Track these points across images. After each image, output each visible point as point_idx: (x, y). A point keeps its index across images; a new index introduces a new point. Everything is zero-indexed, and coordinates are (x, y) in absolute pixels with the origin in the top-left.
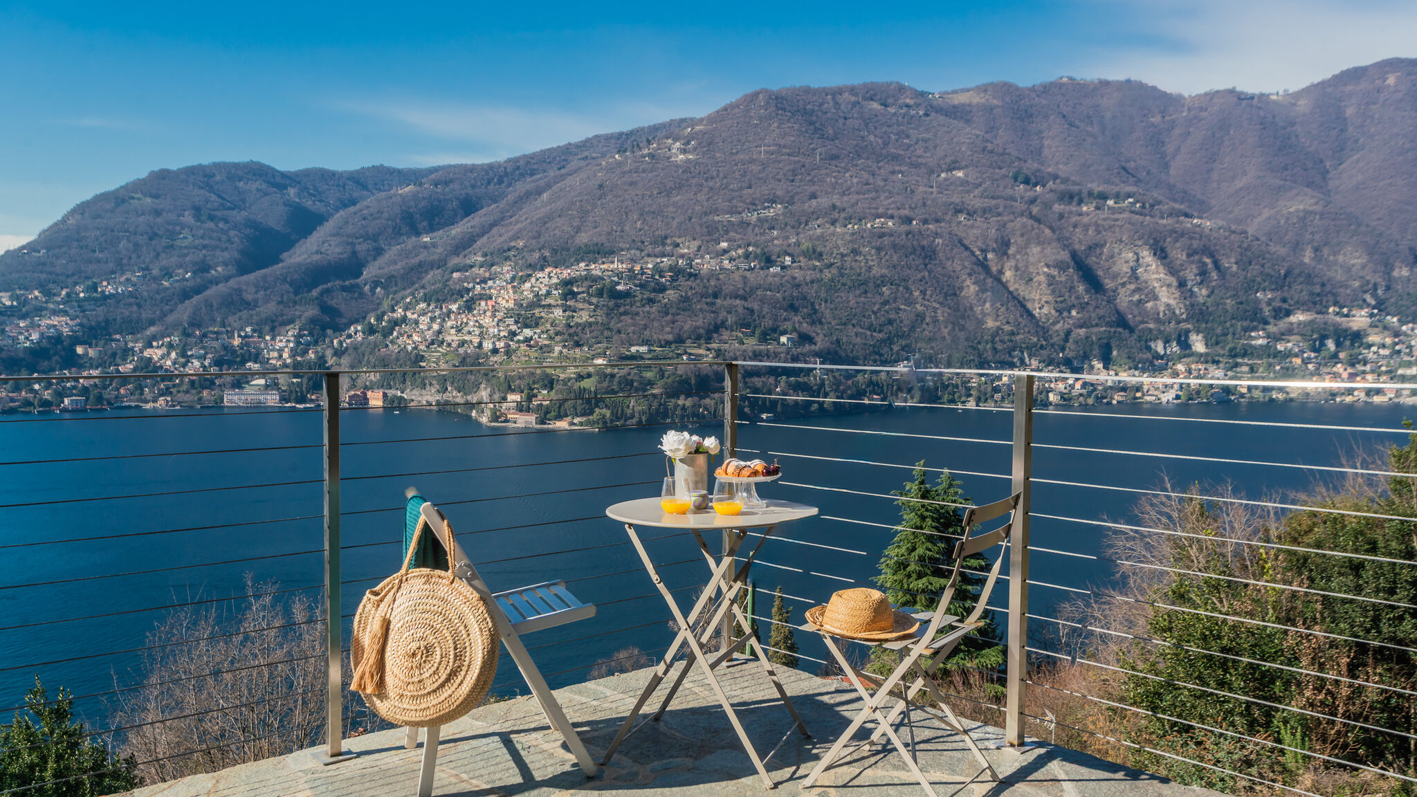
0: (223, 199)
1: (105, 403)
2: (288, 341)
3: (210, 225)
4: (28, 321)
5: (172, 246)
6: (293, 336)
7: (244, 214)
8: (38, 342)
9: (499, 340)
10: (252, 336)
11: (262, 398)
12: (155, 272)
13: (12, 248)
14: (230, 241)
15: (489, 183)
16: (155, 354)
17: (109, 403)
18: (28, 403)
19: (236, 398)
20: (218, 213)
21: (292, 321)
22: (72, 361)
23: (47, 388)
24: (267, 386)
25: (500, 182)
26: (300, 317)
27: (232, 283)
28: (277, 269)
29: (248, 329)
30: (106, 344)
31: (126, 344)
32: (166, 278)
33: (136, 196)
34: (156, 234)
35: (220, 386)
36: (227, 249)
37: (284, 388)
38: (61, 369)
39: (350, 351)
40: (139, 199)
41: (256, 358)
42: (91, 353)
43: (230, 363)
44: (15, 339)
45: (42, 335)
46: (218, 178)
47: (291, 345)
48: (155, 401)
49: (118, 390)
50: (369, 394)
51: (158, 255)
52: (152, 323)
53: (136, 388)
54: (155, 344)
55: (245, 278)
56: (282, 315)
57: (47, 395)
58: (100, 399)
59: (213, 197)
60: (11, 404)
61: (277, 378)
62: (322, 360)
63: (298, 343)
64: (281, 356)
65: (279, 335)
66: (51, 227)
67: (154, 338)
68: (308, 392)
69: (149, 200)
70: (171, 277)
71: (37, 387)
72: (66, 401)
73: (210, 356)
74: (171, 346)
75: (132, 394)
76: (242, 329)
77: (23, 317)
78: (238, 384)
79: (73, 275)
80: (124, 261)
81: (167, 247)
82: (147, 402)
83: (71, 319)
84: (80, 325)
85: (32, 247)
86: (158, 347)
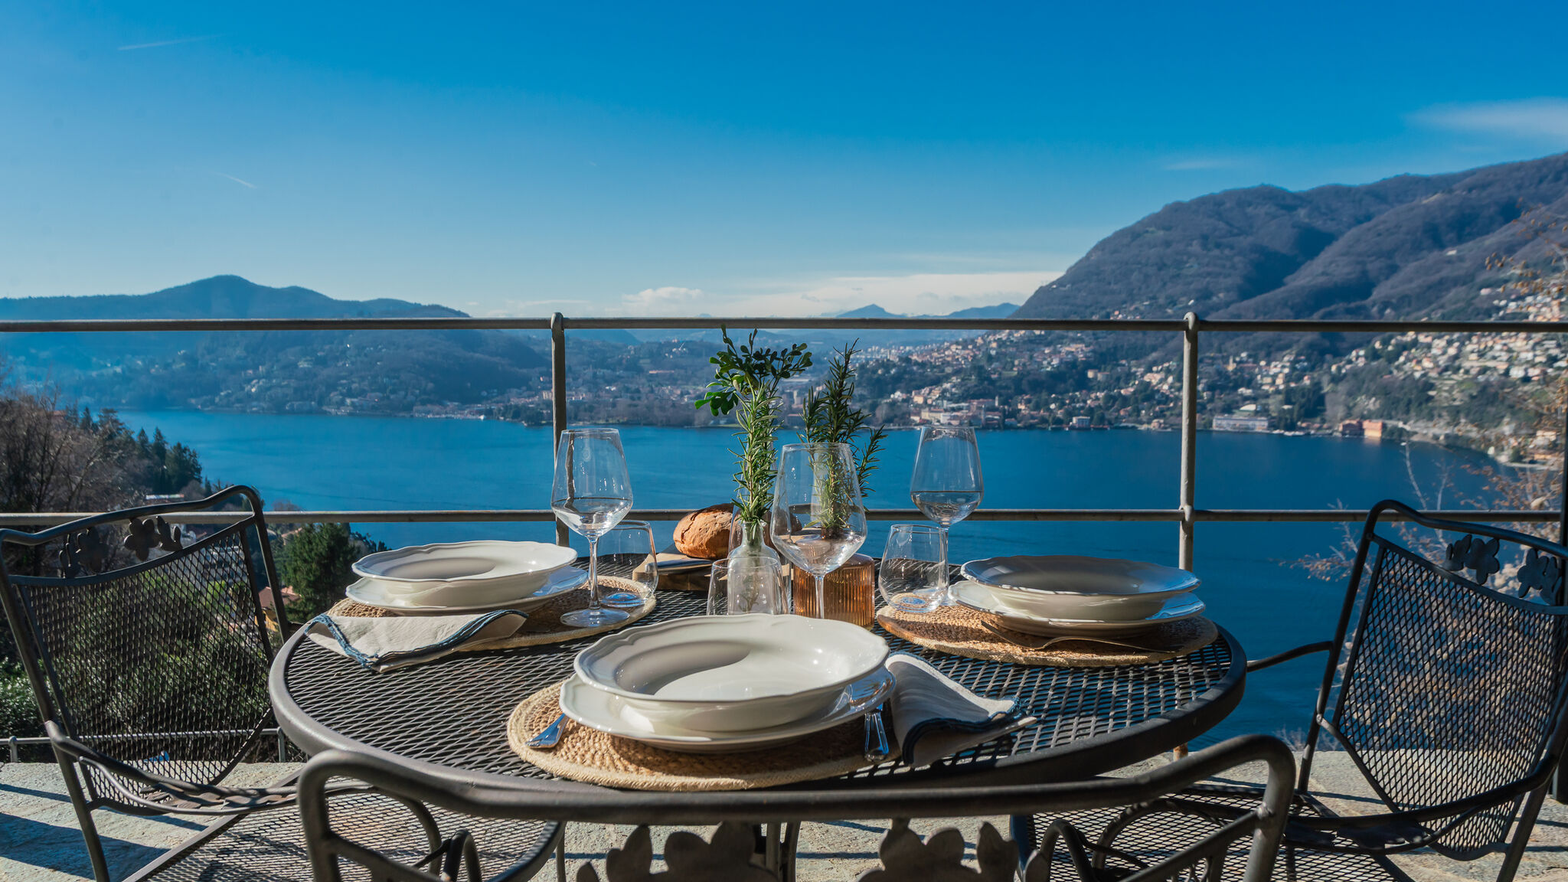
0: (1231, 225)
1: (1106, 422)
2: (1283, 367)
3: (1216, 252)
4: (1052, 348)
5: (1178, 275)
6: (1289, 361)
7: (1250, 239)
8: (1058, 367)
9: (1534, 366)
10: (1247, 362)
11: (1250, 423)
12: (1161, 301)
13: (1044, 284)
14: (1233, 267)
15: (1541, 181)
16: (1153, 378)
17: (1110, 423)
18: (1044, 420)
19: (1224, 423)
20: (1224, 241)
21: (1288, 346)
22: (1084, 384)
23: (1060, 408)
24: (1256, 413)
25: (1557, 178)
26: (1298, 341)
27: (1232, 309)
28: (1279, 293)
29: (1244, 355)
30: (1112, 369)
31: (1130, 368)
32: (1171, 306)
33: (1151, 229)
34: (1165, 265)
35: (1211, 410)
36: (1229, 275)
37: (1274, 415)
38: (1075, 391)
39: (1349, 377)
40: (1152, 232)
41: (1249, 383)
42: (1100, 376)
43: (1223, 389)
44: (1040, 364)
45: (1061, 360)
46: (1228, 205)
47: (1286, 371)
48: (1149, 423)
49: (1118, 411)
50: (1366, 424)
51: (1165, 284)
52: (1154, 349)
53: (1134, 410)
54: (1155, 369)
55: (1245, 303)
56: (1280, 340)
57: (1060, 414)
58: (1102, 419)
59: (1222, 225)
60: (1032, 421)
61: (1268, 404)
62: (1317, 386)
63: (1293, 369)
64: (1273, 383)
65: (1275, 360)
66: (1076, 264)
67: (1155, 363)
68: (1298, 420)
69: (1161, 233)
70: (1175, 304)
71: (1053, 406)
72: (1075, 420)
73: (1204, 381)
74: (1168, 371)
75: (1130, 415)
76: (1237, 354)
77: (1048, 345)
78: (1229, 409)
79: (1091, 306)
80: (1135, 292)
81: (1173, 277)
82: (1142, 423)
83: (1086, 347)
84: (1093, 351)
85: (1060, 282)
86: (1157, 372)
